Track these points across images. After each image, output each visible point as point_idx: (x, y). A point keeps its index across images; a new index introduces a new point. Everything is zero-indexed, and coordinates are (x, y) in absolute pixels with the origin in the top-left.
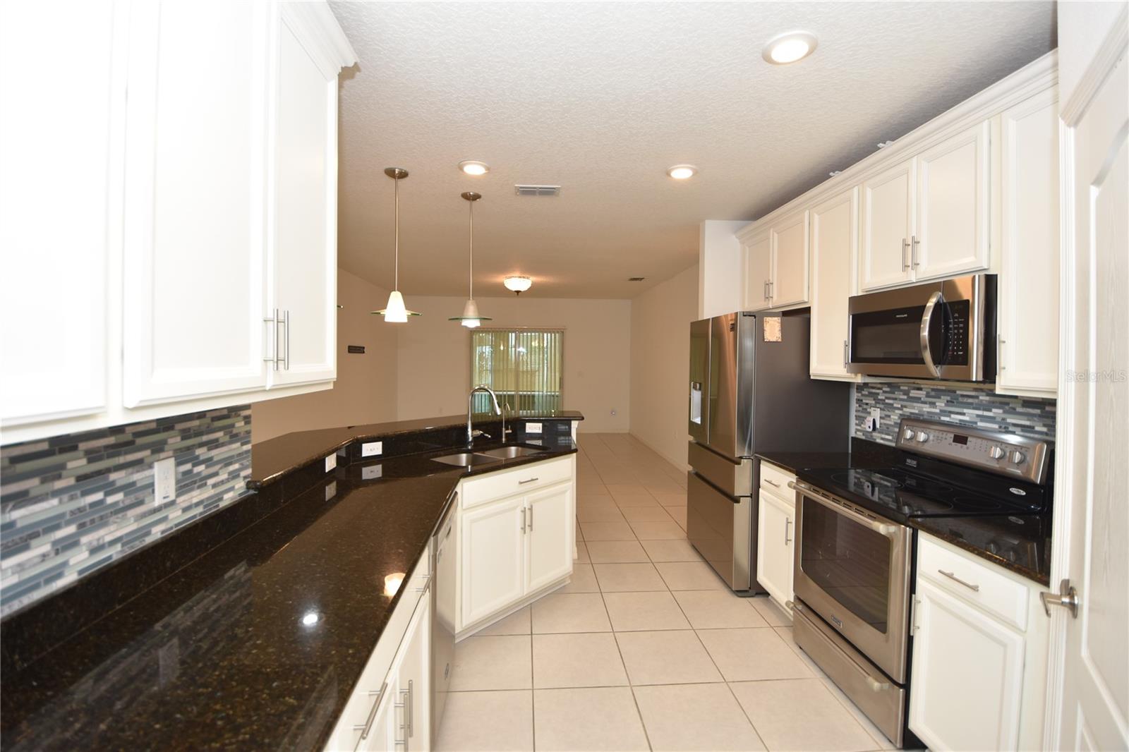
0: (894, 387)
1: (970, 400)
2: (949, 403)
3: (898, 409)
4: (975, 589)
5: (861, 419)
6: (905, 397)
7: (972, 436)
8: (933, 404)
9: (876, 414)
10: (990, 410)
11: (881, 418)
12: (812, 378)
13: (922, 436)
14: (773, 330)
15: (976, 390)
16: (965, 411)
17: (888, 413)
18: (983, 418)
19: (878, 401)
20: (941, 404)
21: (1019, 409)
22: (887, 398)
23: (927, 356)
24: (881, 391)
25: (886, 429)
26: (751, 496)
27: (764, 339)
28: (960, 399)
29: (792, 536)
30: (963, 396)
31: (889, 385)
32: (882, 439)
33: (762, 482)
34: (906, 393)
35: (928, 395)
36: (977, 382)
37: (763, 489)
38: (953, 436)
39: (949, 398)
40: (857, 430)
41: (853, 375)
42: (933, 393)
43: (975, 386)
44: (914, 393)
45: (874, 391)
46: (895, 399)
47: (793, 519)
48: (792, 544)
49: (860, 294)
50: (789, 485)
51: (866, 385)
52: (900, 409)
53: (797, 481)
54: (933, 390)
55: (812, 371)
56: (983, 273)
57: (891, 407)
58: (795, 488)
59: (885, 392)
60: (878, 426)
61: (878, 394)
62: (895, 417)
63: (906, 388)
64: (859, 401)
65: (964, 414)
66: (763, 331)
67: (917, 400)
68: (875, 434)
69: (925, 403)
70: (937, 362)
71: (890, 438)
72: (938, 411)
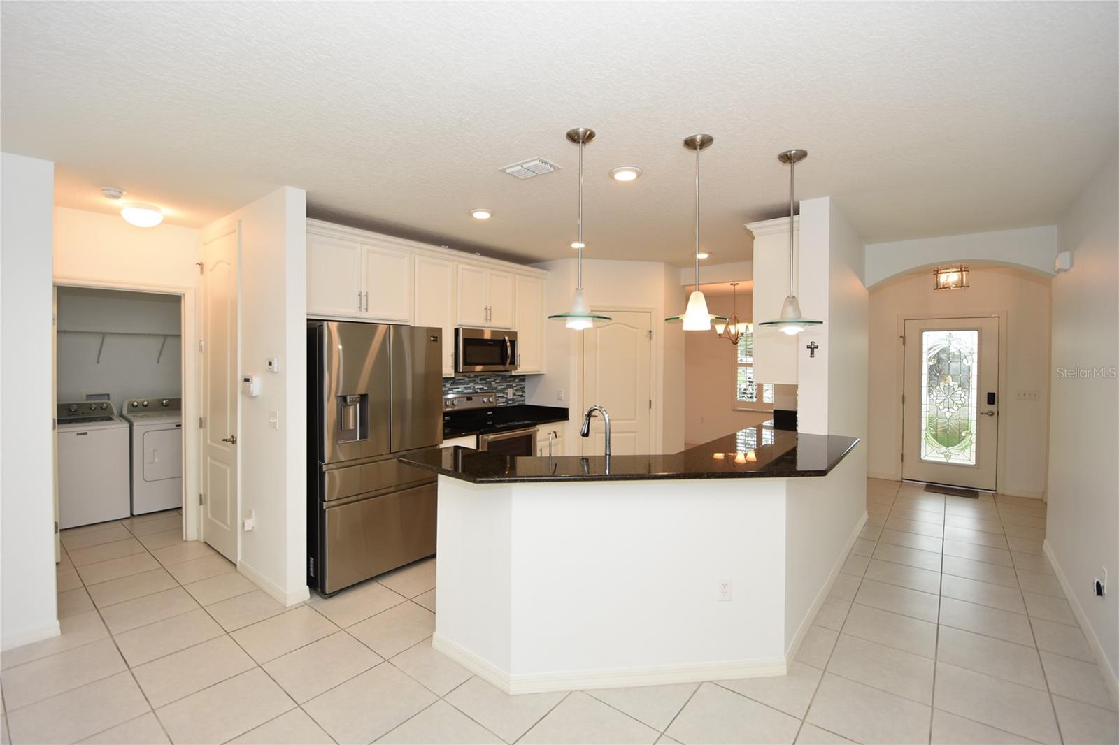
10: (468, 384)
15: (464, 376)
16: (459, 386)
18: (466, 388)
21: (479, 382)
30: (458, 380)
38: (466, 398)
43: (462, 374)
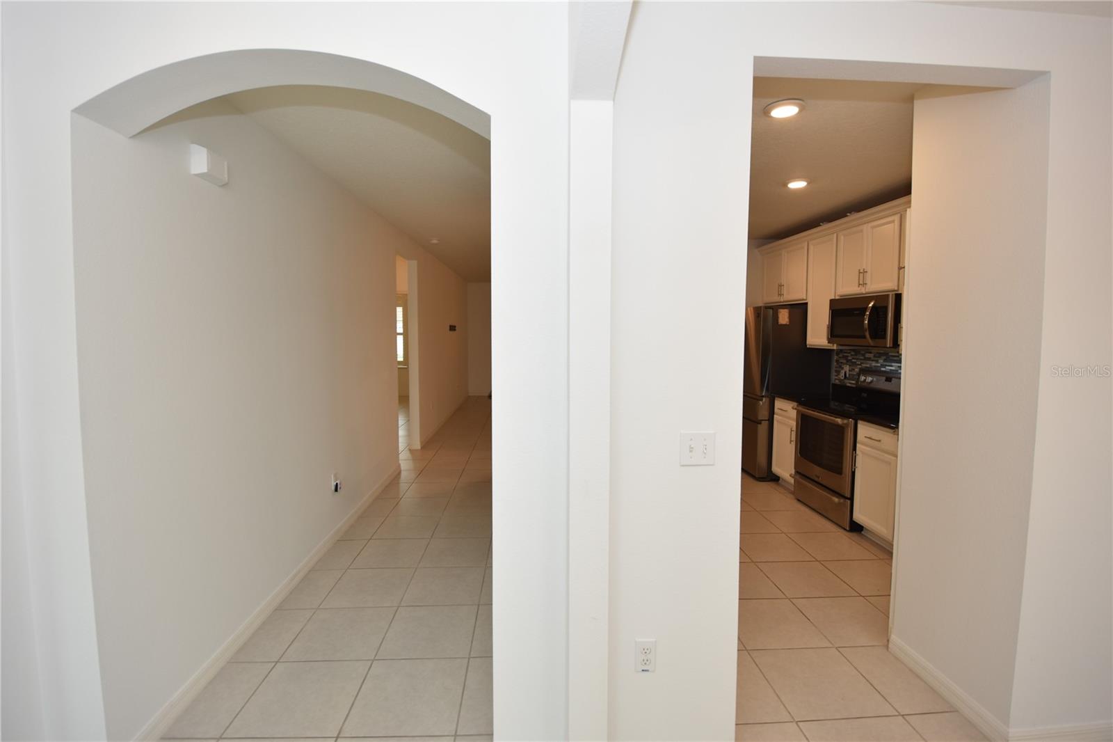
0: (857, 352)
1: (895, 358)
2: (885, 360)
3: (858, 365)
4: (880, 441)
5: (838, 372)
6: (862, 358)
7: (895, 377)
8: (877, 362)
9: (847, 368)
11: (849, 371)
12: (808, 346)
13: (869, 379)
14: (784, 317)
17: (853, 368)
19: (848, 361)
20: (881, 361)
22: (853, 359)
23: (867, 334)
24: (849, 355)
25: (852, 377)
26: (769, 420)
27: (778, 323)
28: (891, 358)
29: (794, 438)
31: (853, 350)
32: (850, 383)
33: (776, 410)
34: (863, 355)
35: (874, 356)
36: (890, 347)
37: (777, 415)
38: (885, 378)
39: (885, 357)
40: (836, 379)
41: (831, 345)
42: (877, 355)
44: (868, 355)
45: (845, 354)
46: (857, 359)
47: (794, 429)
48: (794, 443)
49: (837, 298)
50: (793, 408)
51: (841, 350)
52: (860, 365)
53: (797, 406)
54: (878, 353)
55: (808, 343)
56: (894, 293)
57: (855, 364)
58: (796, 409)
59: (852, 355)
60: (847, 376)
61: (848, 356)
62: (857, 370)
63: (863, 352)
64: (837, 361)
65: (892, 366)
66: (778, 318)
67: (869, 359)
68: (846, 381)
69: (873, 361)
70: (871, 338)
71: (853, 382)
72: (879, 365)
